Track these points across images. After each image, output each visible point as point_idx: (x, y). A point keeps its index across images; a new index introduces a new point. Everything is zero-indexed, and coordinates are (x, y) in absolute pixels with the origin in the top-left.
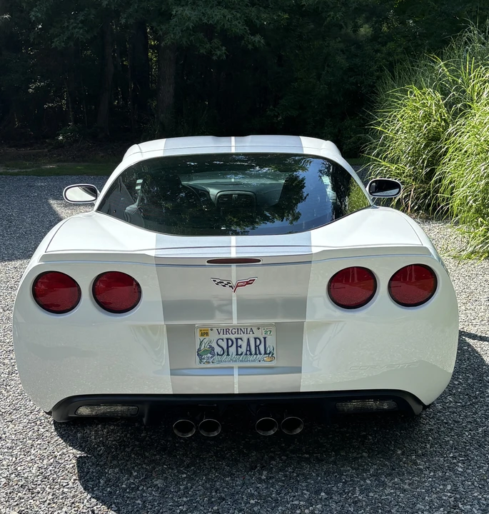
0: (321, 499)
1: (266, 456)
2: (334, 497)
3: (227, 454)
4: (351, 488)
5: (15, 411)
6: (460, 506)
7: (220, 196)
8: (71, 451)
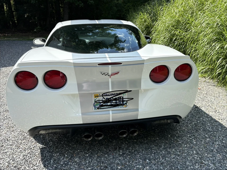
0: (147, 163)
1: (119, 142)
2: (152, 162)
3: (103, 142)
4: (158, 156)
5: (15, 126)
6: (204, 162)
7: (89, 42)
8: (38, 145)
